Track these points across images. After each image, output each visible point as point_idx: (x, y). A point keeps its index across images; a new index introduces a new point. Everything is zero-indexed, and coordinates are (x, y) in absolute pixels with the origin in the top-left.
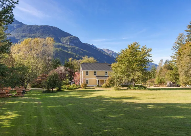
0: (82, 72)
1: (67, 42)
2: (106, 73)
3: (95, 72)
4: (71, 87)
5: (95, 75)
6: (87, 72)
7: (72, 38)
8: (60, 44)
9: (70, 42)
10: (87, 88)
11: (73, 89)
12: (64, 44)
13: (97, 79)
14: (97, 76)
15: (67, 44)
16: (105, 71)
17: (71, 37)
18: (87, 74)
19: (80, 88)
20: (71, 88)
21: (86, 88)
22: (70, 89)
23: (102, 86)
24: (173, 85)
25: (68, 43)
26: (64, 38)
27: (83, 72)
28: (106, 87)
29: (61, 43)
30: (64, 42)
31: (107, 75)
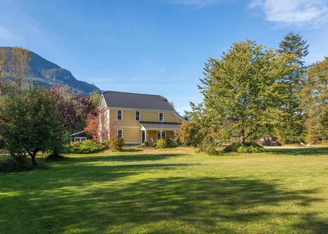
0: (108, 111)
1: (52, 77)
2: (161, 115)
3: (138, 113)
4: (83, 147)
5: (137, 118)
6: (119, 112)
7: (60, 72)
8: (42, 80)
9: (57, 78)
10: (124, 148)
11: (90, 152)
12: (47, 79)
13: (143, 129)
14: (141, 122)
15: (52, 81)
16: (159, 112)
17: (59, 69)
18: (119, 118)
19: (107, 148)
20: (85, 150)
21: (122, 150)
22: (82, 153)
23: (155, 146)
24: (273, 142)
25: (54, 79)
26: (47, 71)
27: (110, 110)
28: (165, 147)
29: (42, 78)
30: (48, 77)
31: (163, 121)
